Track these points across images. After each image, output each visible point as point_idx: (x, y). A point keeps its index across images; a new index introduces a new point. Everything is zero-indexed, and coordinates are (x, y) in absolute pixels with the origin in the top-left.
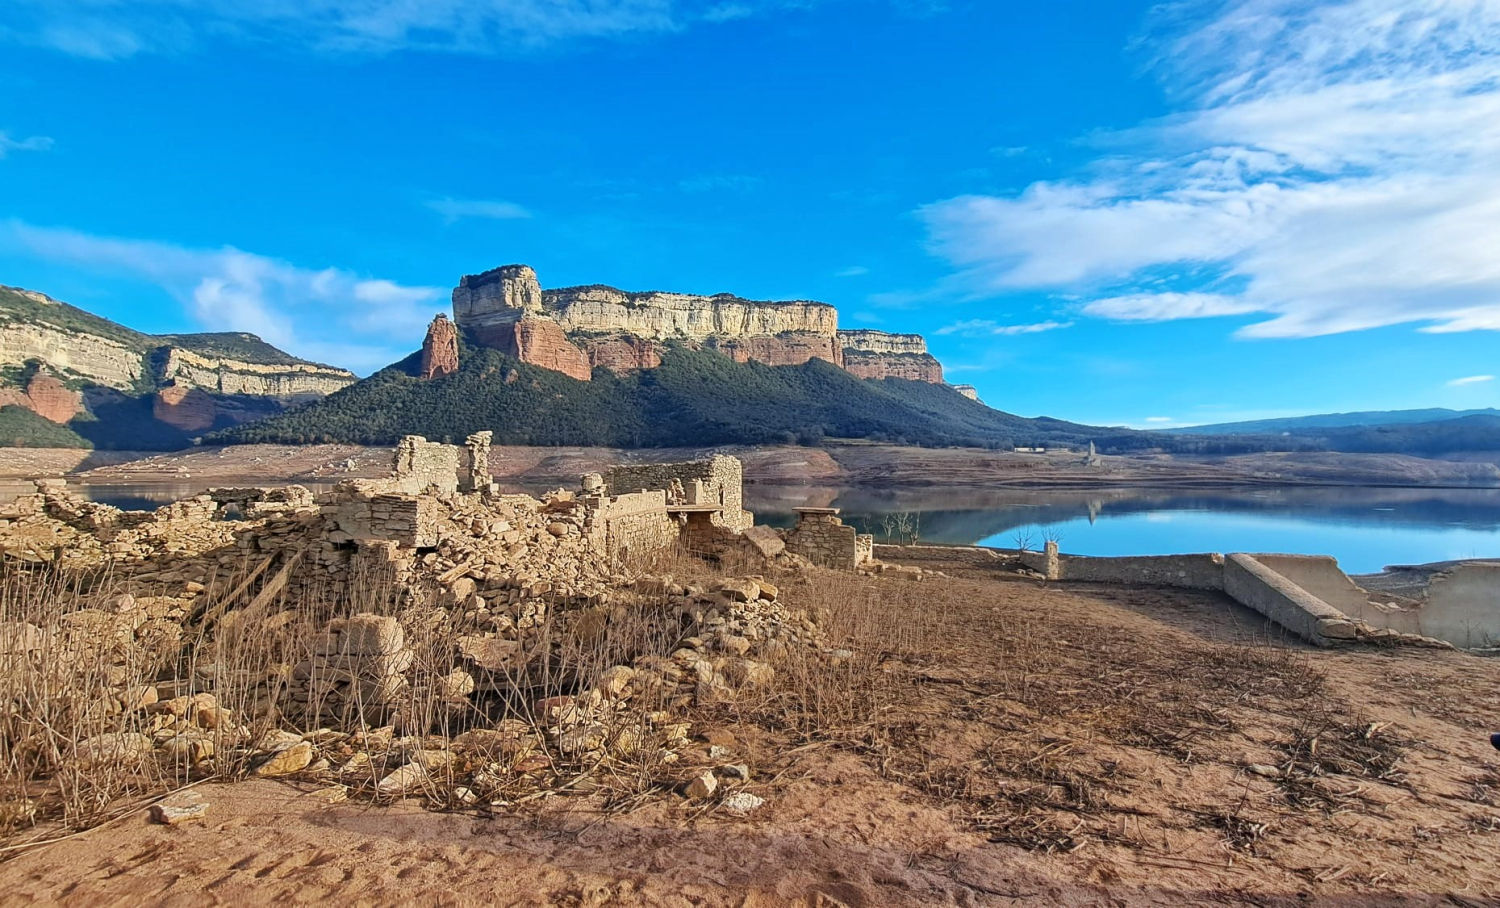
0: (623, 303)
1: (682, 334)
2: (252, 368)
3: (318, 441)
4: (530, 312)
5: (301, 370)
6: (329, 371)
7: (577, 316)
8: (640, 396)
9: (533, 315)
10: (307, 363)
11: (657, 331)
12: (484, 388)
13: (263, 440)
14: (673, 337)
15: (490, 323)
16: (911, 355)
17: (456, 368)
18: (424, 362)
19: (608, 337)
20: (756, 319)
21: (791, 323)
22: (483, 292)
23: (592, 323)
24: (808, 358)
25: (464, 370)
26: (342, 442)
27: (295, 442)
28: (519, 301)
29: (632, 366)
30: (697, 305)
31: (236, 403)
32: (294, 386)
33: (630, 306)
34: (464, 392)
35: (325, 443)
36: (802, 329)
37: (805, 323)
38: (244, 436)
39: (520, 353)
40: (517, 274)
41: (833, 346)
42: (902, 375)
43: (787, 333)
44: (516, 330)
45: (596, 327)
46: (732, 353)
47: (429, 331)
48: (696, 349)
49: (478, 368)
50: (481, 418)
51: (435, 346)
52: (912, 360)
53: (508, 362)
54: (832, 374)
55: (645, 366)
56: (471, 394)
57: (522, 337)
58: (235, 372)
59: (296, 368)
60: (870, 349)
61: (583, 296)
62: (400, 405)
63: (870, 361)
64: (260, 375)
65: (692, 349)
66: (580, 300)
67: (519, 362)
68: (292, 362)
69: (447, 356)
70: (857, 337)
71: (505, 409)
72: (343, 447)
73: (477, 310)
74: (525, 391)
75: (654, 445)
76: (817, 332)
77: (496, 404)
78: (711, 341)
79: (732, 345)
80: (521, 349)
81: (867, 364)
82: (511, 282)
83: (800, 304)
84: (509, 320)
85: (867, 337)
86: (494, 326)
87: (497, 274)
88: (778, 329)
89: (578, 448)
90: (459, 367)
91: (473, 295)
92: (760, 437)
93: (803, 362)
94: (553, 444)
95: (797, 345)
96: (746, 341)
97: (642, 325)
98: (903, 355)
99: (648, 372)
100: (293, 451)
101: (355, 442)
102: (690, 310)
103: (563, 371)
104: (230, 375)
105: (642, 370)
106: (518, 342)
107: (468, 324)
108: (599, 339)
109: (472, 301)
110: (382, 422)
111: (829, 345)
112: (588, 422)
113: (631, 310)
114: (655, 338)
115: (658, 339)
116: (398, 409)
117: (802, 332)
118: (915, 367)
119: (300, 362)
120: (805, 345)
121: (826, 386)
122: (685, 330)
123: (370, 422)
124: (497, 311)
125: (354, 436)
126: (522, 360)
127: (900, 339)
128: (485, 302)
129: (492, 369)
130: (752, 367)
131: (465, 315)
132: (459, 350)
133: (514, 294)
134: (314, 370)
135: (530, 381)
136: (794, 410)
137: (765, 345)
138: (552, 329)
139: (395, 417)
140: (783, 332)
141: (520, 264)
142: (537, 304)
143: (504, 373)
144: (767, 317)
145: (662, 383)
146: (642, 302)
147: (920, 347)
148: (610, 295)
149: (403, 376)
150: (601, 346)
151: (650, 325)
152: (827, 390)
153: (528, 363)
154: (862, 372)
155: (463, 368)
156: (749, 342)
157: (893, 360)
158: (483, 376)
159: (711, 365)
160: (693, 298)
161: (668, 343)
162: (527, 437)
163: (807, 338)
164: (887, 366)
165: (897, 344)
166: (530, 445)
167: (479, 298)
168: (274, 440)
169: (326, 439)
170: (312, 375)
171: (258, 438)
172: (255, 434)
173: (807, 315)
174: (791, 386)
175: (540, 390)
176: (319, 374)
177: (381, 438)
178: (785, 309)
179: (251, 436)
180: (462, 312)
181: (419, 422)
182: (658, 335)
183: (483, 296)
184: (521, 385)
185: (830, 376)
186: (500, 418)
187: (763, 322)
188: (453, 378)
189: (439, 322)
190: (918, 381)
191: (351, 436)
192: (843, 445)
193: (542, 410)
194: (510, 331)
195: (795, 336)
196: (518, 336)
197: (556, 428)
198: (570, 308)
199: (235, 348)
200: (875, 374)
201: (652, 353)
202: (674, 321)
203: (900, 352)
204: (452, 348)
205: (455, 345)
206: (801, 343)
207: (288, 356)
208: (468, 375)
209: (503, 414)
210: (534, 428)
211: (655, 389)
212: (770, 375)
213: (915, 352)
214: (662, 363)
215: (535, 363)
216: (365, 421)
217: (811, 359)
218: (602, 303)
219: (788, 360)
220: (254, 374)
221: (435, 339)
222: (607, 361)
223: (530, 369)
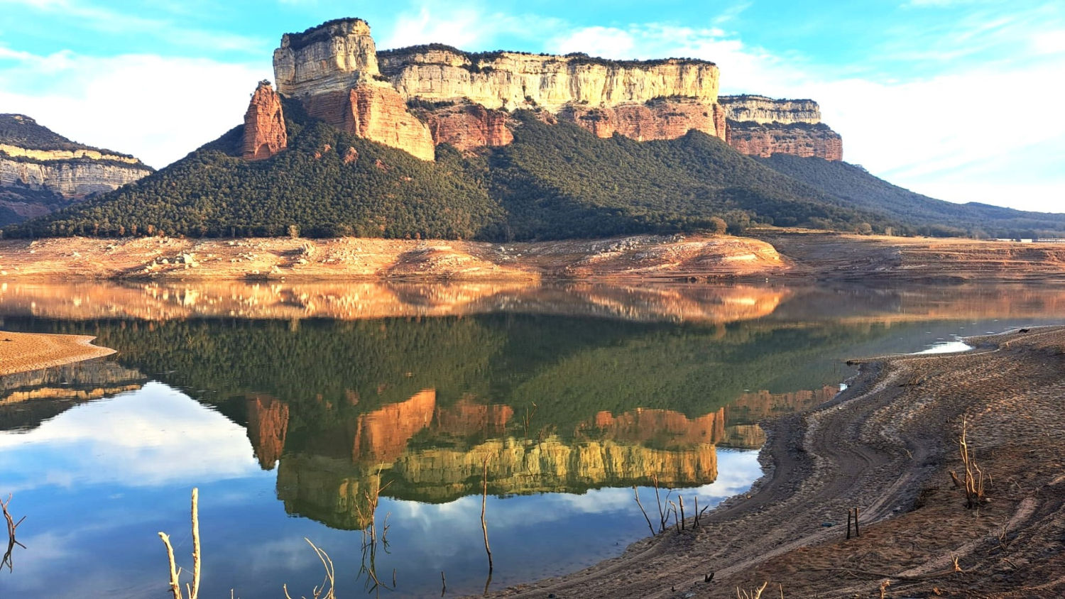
0: (465, 66)
1: (534, 104)
2: (30, 154)
3: (141, 233)
4: (367, 77)
5: (84, 156)
6: (114, 158)
7: (414, 83)
8: (496, 180)
9: (370, 81)
10: (90, 149)
11: (505, 101)
12: (321, 170)
13: (77, 232)
14: (524, 107)
15: (319, 92)
16: (803, 126)
17: (284, 145)
18: (248, 138)
19: (451, 108)
20: (620, 82)
21: (663, 86)
22: (309, 53)
23: (431, 90)
24: (685, 131)
25: (295, 148)
26: (168, 234)
27: (114, 234)
28: (353, 63)
29: (480, 144)
30: (551, 67)
31: (15, 195)
32: (78, 175)
33: (473, 69)
34: (299, 174)
35: (149, 235)
36: (676, 94)
37: (680, 86)
38: (54, 227)
39: (357, 127)
40: (349, 28)
41: (715, 115)
42: (792, 151)
43: (661, 99)
44: (352, 99)
45: (436, 97)
46: (595, 127)
47: (252, 101)
48: (552, 122)
49: (310, 146)
50: (324, 205)
51: (260, 119)
52: (805, 132)
53: (344, 138)
54: (719, 150)
55: (496, 144)
56: (307, 177)
57: (359, 107)
58: (13, 159)
59: (79, 154)
60: (751, 119)
61: (419, 58)
62: (228, 190)
63: (753, 134)
64: (39, 163)
65: (547, 123)
66: (417, 63)
67: (357, 139)
68: (74, 147)
69: (272, 131)
70: (735, 105)
71: (349, 195)
72: (171, 240)
73: (302, 76)
74: (369, 173)
75: (530, 238)
76: (696, 98)
77: (339, 189)
78: (568, 110)
79: (595, 116)
80: (358, 122)
81: (748, 138)
82: (343, 40)
83: (674, 62)
84: (341, 87)
85: (748, 105)
86: (326, 94)
87: (325, 30)
88: (647, 96)
89: (443, 242)
90: (288, 145)
91: (296, 58)
92: (680, 225)
93: (678, 136)
94: (413, 237)
95: (673, 114)
96: (609, 111)
97: (487, 92)
98: (792, 126)
99: (500, 150)
100: (115, 247)
101: (182, 233)
102: (543, 73)
103: (406, 150)
104: (7, 162)
105: (492, 148)
106: (355, 114)
107: (291, 94)
108: (441, 111)
109: (296, 66)
110: (210, 210)
111: (711, 113)
112: (447, 210)
113: (474, 74)
114: (503, 109)
115: (507, 111)
116: (225, 194)
117: (677, 98)
118: (809, 140)
119: (83, 147)
120: (682, 114)
121: (712, 165)
122: (537, 99)
123: (197, 211)
124: (326, 77)
125: (182, 227)
126: (360, 136)
127: (787, 107)
128: (312, 66)
129: (327, 147)
130: (619, 144)
131: (288, 83)
132: (286, 123)
133: (347, 55)
134: (97, 156)
135: (373, 161)
136: (688, 194)
137: (632, 115)
138: (392, 98)
139: (224, 204)
140: (653, 99)
141: (352, 17)
142: (373, 68)
143: (341, 151)
144: (634, 81)
145: (520, 164)
146: (487, 65)
147: (814, 115)
148: (451, 56)
149: (223, 157)
150: (443, 120)
151: (497, 93)
152: (714, 170)
153: (366, 139)
154: (745, 148)
155: (293, 145)
156: (613, 112)
157: (780, 132)
158: (318, 155)
159: (572, 141)
160: (545, 58)
161: (519, 114)
162: (383, 228)
163: (683, 106)
164: (772, 140)
165: (784, 111)
166: (387, 236)
167: (305, 61)
168: (89, 232)
169: (150, 230)
170: (96, 162)
171: (71, 229)
172: (67, 226)
173: (684, 75)
174: (669, 166)
175: (385, 172)
176: (104, 160)
177: (214, 229)
178: (656, 69)
179: (62, 227)
180: (286, 78)
181: (254, 210)
182: (507, 106)
183: (310, 57)
184: (364, 165)
185: (716, 152)
186: (347, 206)
187: (630, 86)
188: (283, 158)
189: (264, 90)
190: (813, 158)
191: (178, 227)
192: (785, 234)
193: (391, 196)
194: (344, 100)
195: (669, 103)
196: (355, 107)
197: (412, 217)
198: (406, 73)
199: (10, 132)
200: (758, 150)
201: (503, 128)
202: (524, 88)
203: (788, 122)
204: (279, 121)
205: (282, 118)
206: (678, 111)
207: (67, 140)
208: (300, 155)
209: (349, 201)
210: (387, 217)
211: (513, 172)
212: (642, 152)
213: (807, 121)
214: (516, 140)
215: (374, 139)
216: (190, 209)
217: (691, 132)
218: (441, 65)
219: (662, 133)
220: (33, 161)
221: (260, 111)
222: (451, 138)
223: (371, 146)
